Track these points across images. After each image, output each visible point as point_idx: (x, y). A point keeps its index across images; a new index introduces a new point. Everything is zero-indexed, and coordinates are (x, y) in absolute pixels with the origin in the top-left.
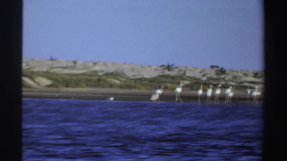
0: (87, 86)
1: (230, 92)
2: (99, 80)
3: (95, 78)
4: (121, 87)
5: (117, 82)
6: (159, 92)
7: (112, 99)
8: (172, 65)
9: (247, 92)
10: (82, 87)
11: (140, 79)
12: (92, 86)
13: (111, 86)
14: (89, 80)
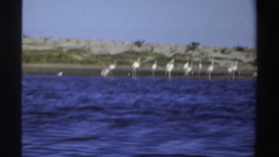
0: (48, 61)
1: (187, 68)
2: (60, 56)
3: (56, 54)
4: (82, 62)
5: (79, 58)
6: (112, 67)
7: (60, 74)
8: (143, 42)
9: (198, 67)
10: (42, 62)
11: (104, 56)
12: (54, 62)
13: (72, 61)
14: (50, 57)
